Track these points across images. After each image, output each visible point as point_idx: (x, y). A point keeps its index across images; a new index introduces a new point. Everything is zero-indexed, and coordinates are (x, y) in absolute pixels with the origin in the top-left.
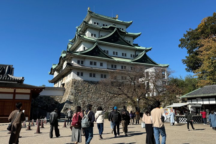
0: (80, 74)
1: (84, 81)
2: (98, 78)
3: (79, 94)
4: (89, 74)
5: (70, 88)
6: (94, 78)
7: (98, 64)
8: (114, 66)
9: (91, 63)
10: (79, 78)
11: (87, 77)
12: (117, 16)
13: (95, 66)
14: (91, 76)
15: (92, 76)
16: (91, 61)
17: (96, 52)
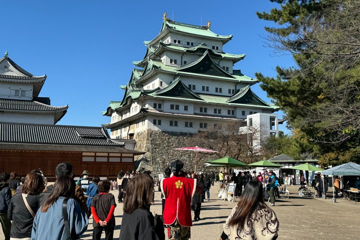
0: (157, 123)
1: (163, 132)
2: (181, 128)
3: (157, 150)
4: (169, 122)
5: (145, 142)
6: (176, 127)
7: (182, 107)
8: (203, 110)
9: (172, 107)
10: (156, 129)
11: (166, 126)
12: (209, 24)
13: (177, 111)
14: (171, 125)
15: (174, 125)
16: (172, 103)
17: (179, 90)
